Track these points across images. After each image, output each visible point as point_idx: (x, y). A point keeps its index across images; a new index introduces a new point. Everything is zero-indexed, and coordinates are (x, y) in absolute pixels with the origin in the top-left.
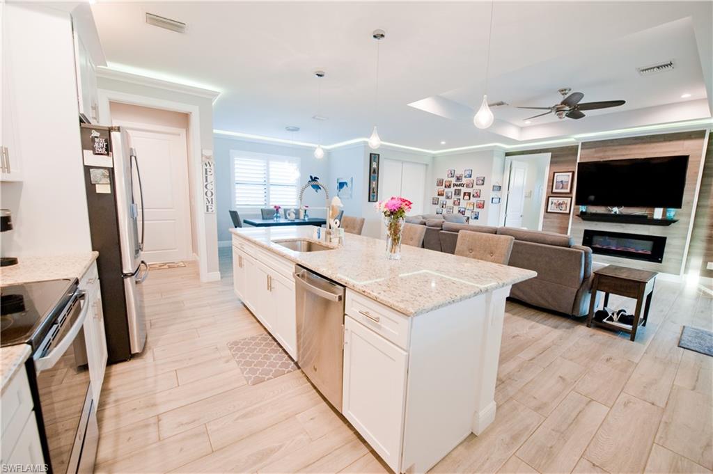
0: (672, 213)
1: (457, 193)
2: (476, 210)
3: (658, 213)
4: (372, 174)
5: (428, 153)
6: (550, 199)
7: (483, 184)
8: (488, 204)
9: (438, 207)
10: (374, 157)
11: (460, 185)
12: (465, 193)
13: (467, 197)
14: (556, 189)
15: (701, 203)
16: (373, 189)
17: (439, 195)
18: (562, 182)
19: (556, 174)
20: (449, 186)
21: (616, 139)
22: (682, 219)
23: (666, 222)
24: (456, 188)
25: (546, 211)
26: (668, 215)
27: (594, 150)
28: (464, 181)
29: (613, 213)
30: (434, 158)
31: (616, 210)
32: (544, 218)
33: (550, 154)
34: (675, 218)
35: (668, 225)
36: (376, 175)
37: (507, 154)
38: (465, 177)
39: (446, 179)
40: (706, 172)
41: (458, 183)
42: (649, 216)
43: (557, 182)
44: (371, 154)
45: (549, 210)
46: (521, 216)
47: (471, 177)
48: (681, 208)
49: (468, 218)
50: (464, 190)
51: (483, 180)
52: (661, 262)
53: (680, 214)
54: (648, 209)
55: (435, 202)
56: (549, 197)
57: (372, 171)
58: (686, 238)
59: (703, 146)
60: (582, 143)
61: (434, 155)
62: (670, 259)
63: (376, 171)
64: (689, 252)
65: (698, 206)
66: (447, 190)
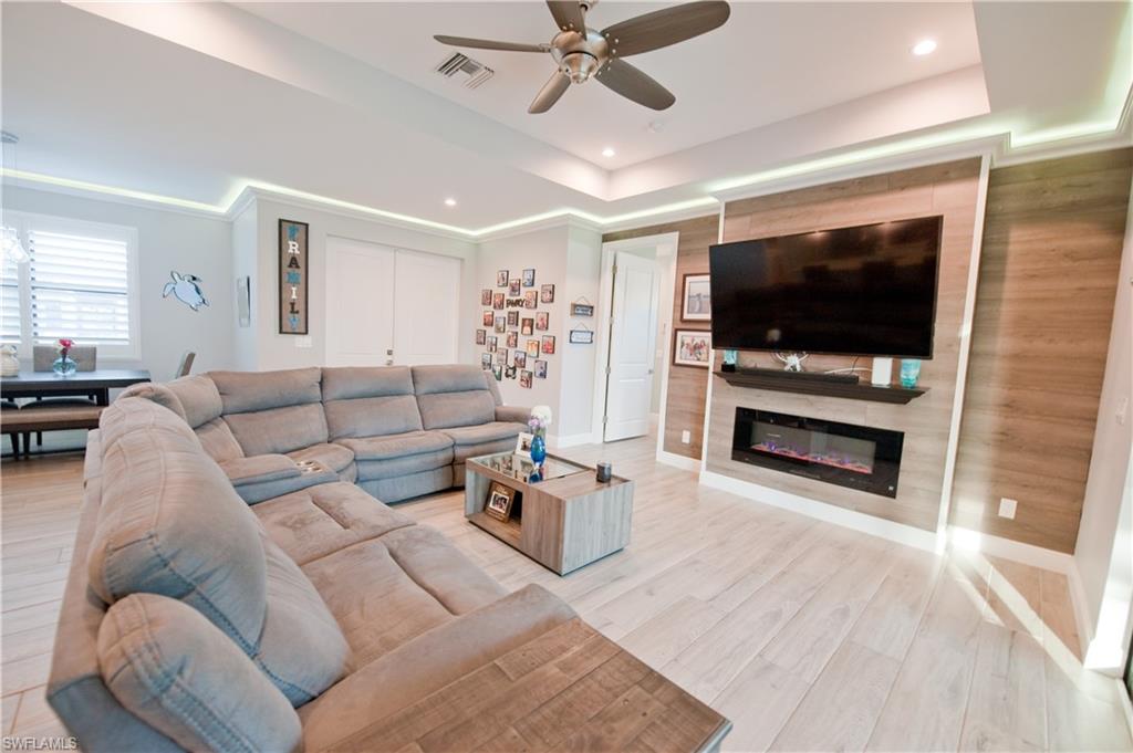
0: (912, 369)
1: (514, 319)
2: (543, 357)
3: (881, 371)
4: (285, 269)
5: (466, 236)
6: (679, 333)
7: (552, 301)
8: (563, 345)
9: (484, 349)
10: (291, 230)
11: (517, 303)
12: (524, 320)
13: (527, 329)
14: (688, 312)
15: (980, 347)
16: (293, 304)
17: (485, 324)
18: (699, 295)
19: (688, 279)
20: (500, 306)
21: (791, 192)
22: (936, 387)
23: (899, 395)
24: (511, 309)
25: (673, 363)
26: (903, 376)
27: (747, 219)
28: (524, 294)
29: (787, 368)
30: (477, 245)
31: (794, 361)
32: (671, 377)
33: (677, 233)
34: (922, 384)
35: (905, 403)
36: (301, 271)
37: (607, 238)
38: (525, 285)
39: (497, 290)
40: (986, 268)
41: (514, 299)
42: (861, 378)
43: (689, 297)
44: (281, 221)
45: (678, 361)
46: (650, 372)
47: (533, 285)
48: (931, 358)
49: (531, 375)
50: (524, 313)
51: (552, 292)
52: (893, 495)
53: (931, 376)
54: (861, 361)
55: (481, 339)
56: (676, 330)
57: (286, 261)
58: (946, 437)
59: (975, 197)
60: (728, 206)
61: (476, 239)
62: (914, 488)
63: (301, 263)
64: (956, 470)
65: (971, 353)
66: (498, 313)
